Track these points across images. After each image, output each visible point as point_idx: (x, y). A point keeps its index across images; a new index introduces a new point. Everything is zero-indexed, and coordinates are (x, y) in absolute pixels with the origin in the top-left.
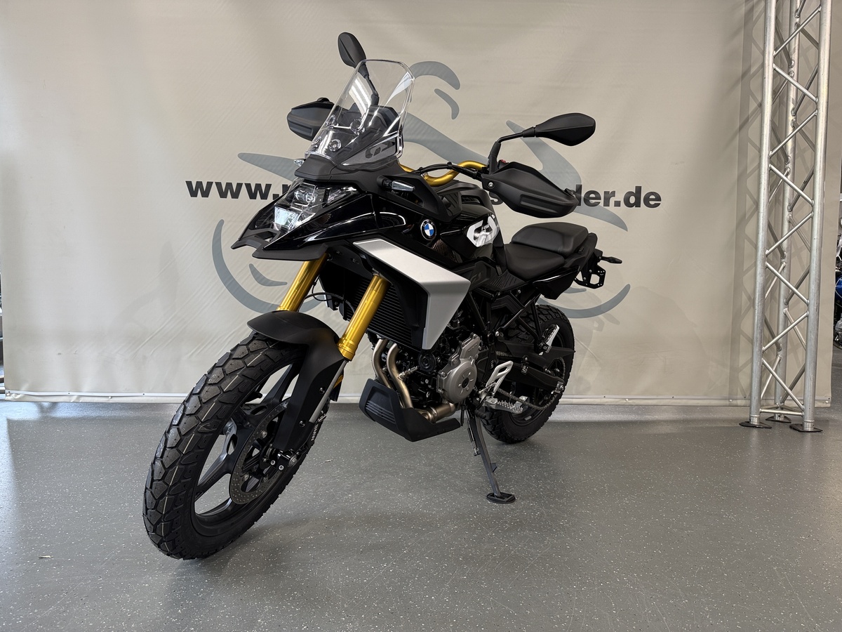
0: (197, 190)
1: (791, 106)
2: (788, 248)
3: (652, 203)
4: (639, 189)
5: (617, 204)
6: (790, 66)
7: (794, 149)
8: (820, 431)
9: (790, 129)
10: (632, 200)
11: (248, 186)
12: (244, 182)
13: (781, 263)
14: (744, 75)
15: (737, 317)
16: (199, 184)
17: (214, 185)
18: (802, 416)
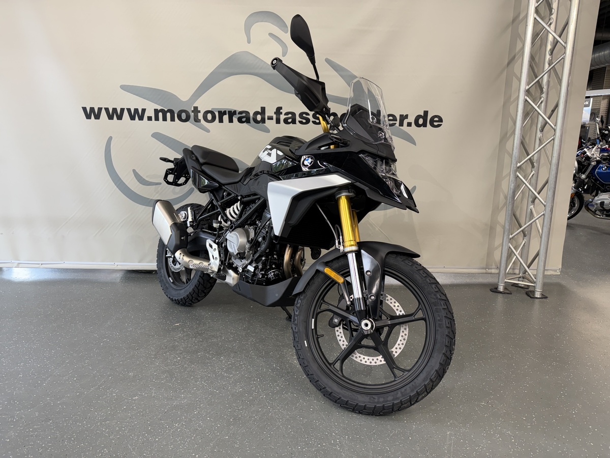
0: (91, 113)
1: (549, 47)
2: (537, 160)
3: (436, 124)
4: (426, 113)
5: (409, 124)
6: (551, 14)
7: (548, 82)
8: (546, 298)
9: (547, 65)
10: (421, 121)
11: (129, 110)
12: (125, 107)
13: (532, 171)
14: (514, 21)
15: (496, 210)
16: (92, 109)
17: (103, 110)
18: (534, 286)
